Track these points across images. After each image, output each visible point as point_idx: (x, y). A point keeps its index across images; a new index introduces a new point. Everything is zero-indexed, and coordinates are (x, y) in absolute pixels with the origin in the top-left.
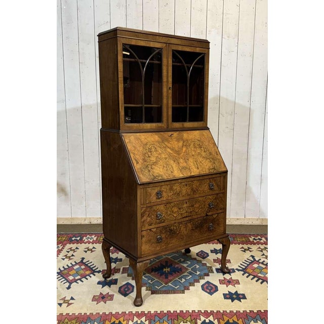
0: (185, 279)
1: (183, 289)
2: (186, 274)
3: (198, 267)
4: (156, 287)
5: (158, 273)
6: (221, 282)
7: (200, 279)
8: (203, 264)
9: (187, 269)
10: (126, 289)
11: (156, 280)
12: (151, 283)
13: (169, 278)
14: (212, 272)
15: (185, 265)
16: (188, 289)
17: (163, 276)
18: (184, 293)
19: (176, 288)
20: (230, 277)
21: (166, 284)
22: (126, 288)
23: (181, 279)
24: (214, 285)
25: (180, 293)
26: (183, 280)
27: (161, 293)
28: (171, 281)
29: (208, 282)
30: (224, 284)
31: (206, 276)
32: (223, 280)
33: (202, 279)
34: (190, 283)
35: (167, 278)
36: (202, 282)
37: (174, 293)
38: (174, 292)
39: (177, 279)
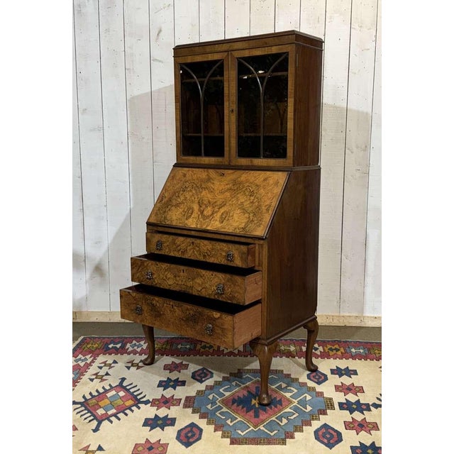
0: (288, 419)
1: (284, 437)
2: (288, 410)
3: (309, 398)
4: (240, 432)
5: (243, 408)
6: (348, 426)
7: (313, 419)
8: (318, 393)
9: (290, 402)
10: (190, 435)
11: (239, 419)
12: (231, 424)
13: (261, 417)
14: (332, 407)
15: (288, 395)
16: (292, 437)
17: (252, 413)
18: (284, 443)
19: (272, 434)
20: (362, 417)
21: (255, 427)
22: (189, 432)
23: (280, 418)
24: (336, 431)
25: (279, 444)
26: (285, 421)
27: (246, 444)
28: (263, 421)
29: (325, 426)
30: (352, 429)
31: (321, 414)
32: (351, 423)
33: (316, 419)
34: (296, 427)
35: (257, 416)
36: (316, 425)
37: (269, 443)
38: (269, 441)
39: (274, 418)
